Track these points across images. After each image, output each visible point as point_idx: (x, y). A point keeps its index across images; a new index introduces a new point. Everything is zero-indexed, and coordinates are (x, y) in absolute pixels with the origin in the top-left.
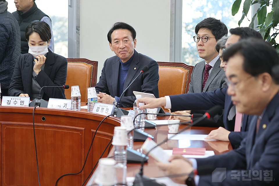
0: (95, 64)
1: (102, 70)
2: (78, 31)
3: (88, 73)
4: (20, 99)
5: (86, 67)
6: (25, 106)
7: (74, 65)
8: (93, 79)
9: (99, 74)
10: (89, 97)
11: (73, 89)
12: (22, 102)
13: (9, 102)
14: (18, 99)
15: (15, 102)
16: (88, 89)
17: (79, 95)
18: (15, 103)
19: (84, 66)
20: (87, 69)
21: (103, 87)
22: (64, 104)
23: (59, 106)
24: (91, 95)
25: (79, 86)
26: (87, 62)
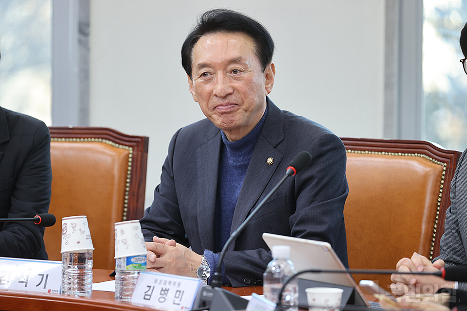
0: (141, 144)
1: (163, 167)
2: (83, 38)
3: (116, 172)
5: (111, 156)
7: (71, 149)
8: (132, 194)
9: (154, 178)
10: (121, 251)
11: (69, 226)
16: (116, 227)
17: (87, 245)
19: (103, 153)
20: (114, 161)
22: (39, 275)
23: (22, 282)
24: (127, 248)
25: (87, 217)
26: (112, 138)
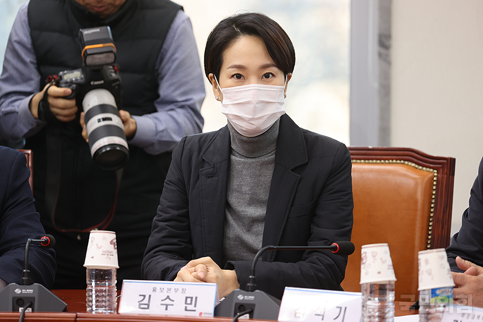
0: (447, 166)
1: (472, 191)
2: (383, 51)
3: (419, 196)
4: (184, 291)
5: (414, 179)
6: (201, 314)
7: (371, 171)
8: (436, 220)
9: (461, 201)
10: (425, 283)
11: (369, 256)
12: (191, 300)
13: (146, 301)
14: (176, 290)
15: (168, 301)
16: (420, 257)
17: (388, 276)
18: (167, 305)
19: (405, 175)
20: (416, 185)
21: (475, 249)
22: (337, 307)
23: (319, 315)
24: (432, 279)
25: (389, 246)
26: (415, 160)
